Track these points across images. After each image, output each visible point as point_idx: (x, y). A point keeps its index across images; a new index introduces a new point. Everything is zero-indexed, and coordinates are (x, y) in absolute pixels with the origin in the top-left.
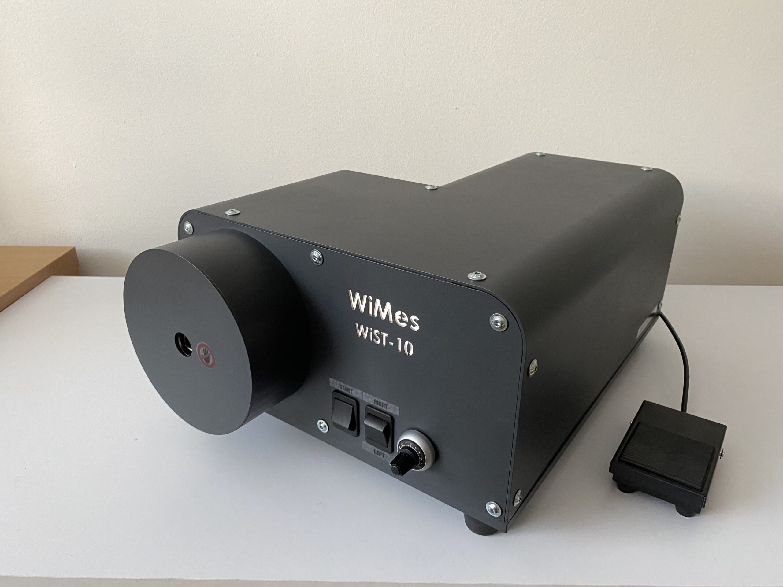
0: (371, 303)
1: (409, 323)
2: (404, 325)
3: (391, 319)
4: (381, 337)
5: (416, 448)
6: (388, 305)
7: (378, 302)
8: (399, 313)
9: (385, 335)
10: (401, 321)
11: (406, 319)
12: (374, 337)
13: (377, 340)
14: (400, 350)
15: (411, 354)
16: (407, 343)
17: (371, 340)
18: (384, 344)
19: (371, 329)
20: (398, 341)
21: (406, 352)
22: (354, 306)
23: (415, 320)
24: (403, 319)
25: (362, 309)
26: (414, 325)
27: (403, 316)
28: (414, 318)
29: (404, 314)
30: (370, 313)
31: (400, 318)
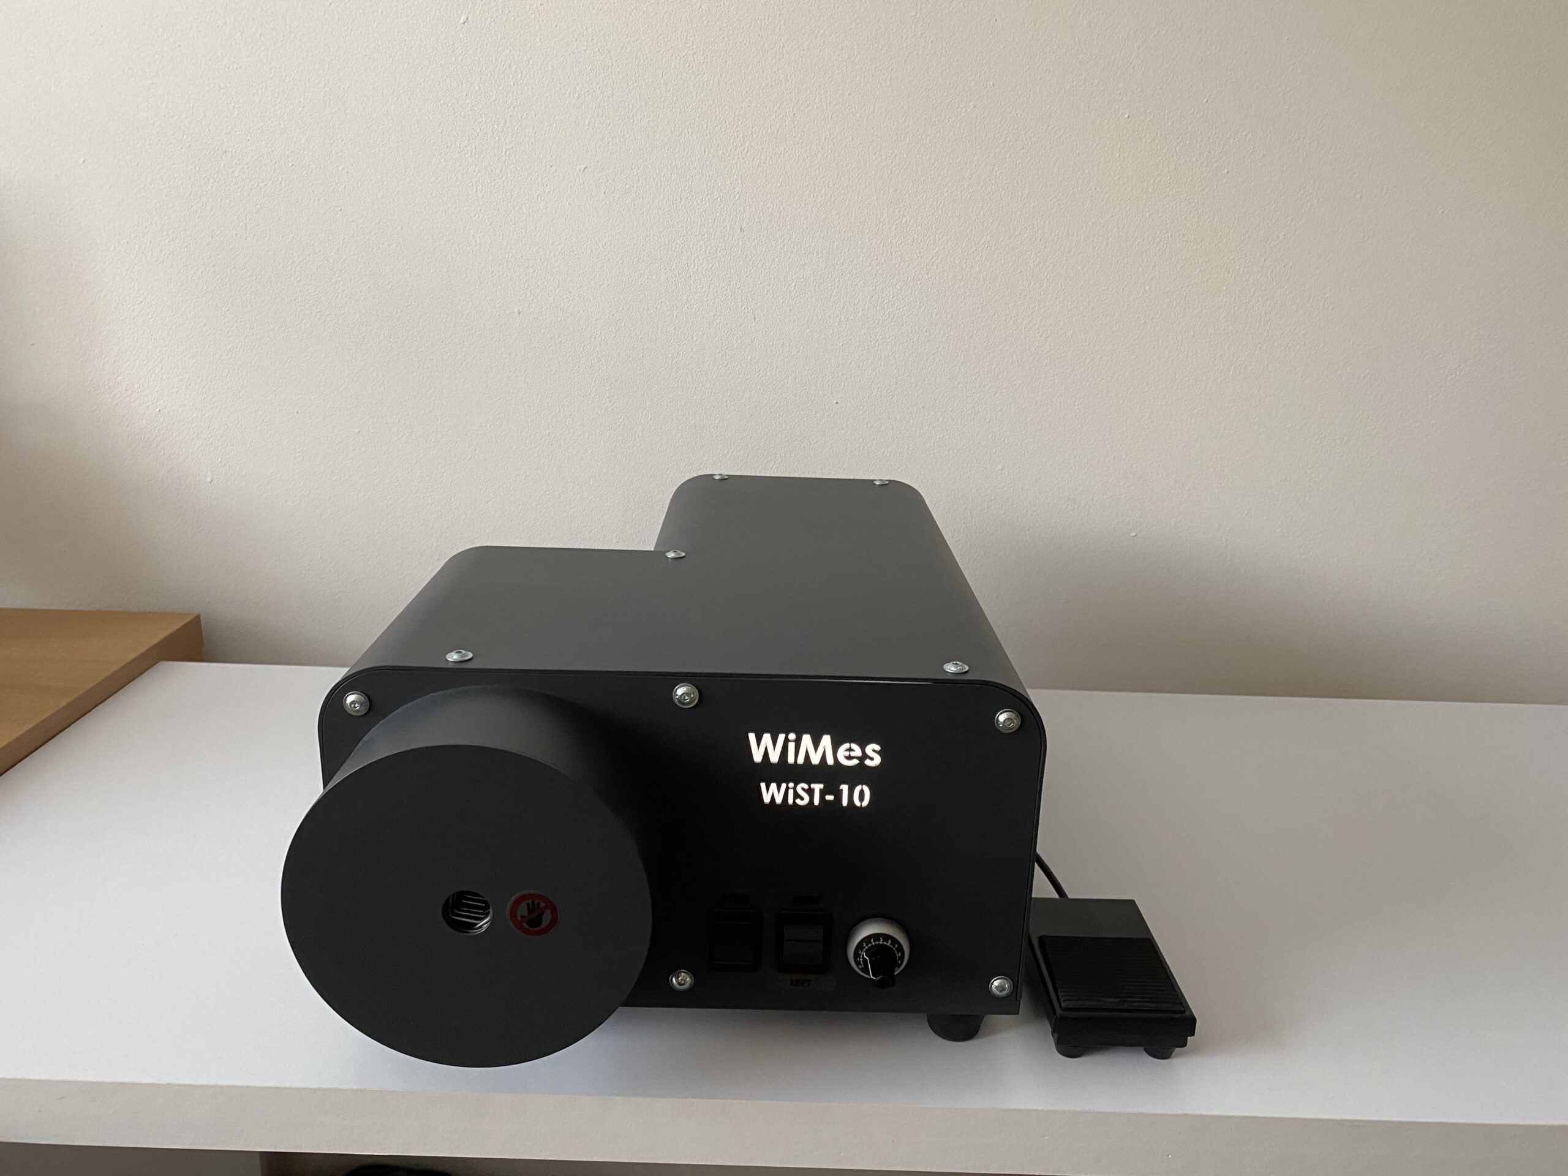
0: (792, 746)
1: (865, 756)
2: (855, 762)
3: (830, 761)
4: (810, 792)
5: (890, 941)
6: (826, 741)
7: (807, 739)
9: (817, 787)
10: (849, 758)
11: (857, 752)
12: (797, 795)
13: (802, 799)
14: (845, 803)
15: (866, 803)
16: (858, 789)
17: (790, 801)
18: (816, 802)
19: (791, 785)
20: (842, 790)
21: (857, 803)
22: (758, 757)
23: (874, 751)
24: (853, 754)
25: (774, 758)
26: (872, 759)
27: (853, 750)
28: (872, 749)
29: (854, 746)
30: (791, 760)
31: (847, 753)
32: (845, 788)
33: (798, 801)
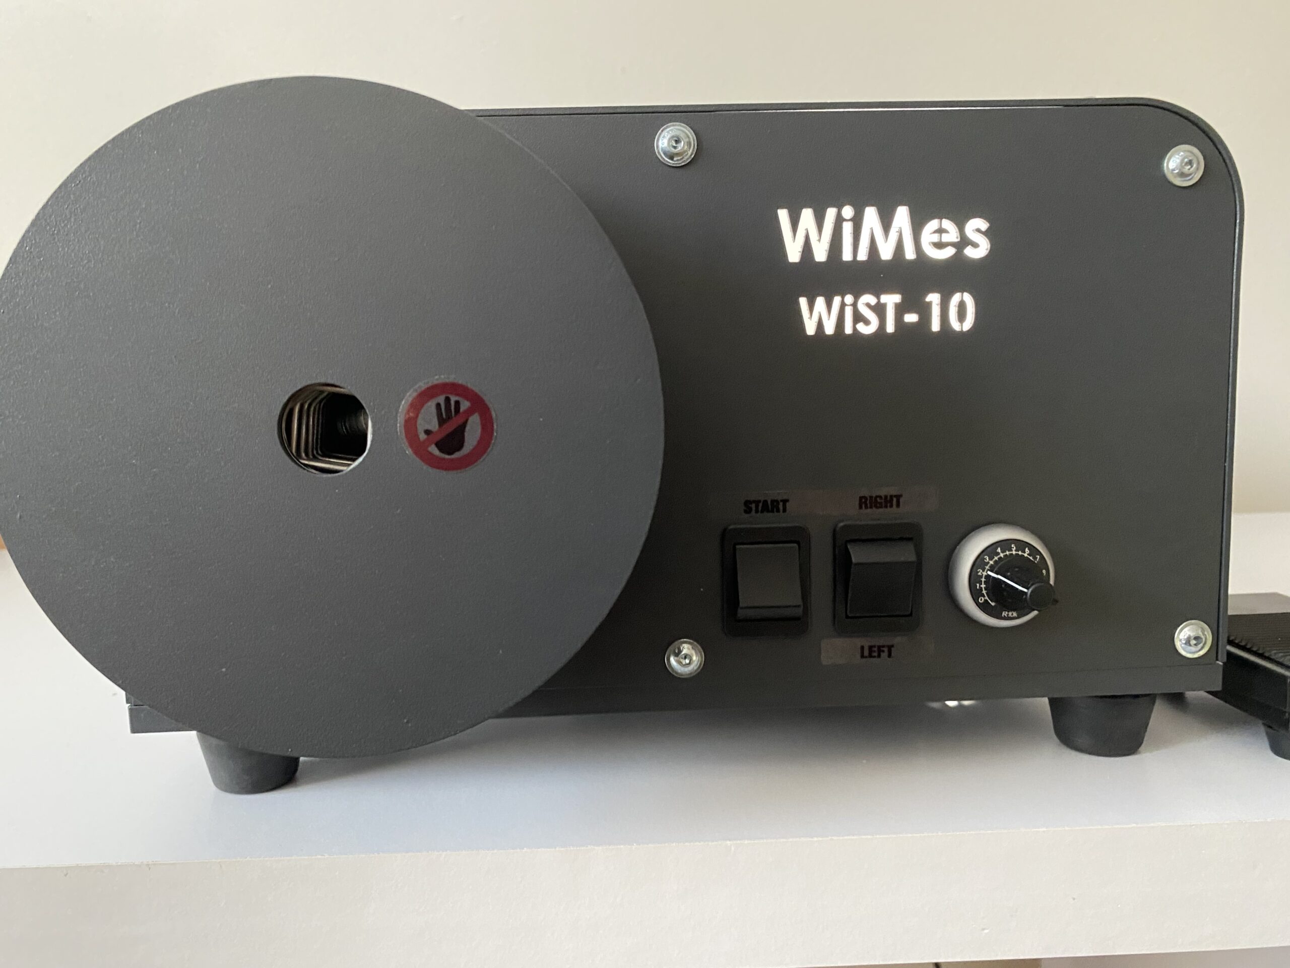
0: (847, 228)
1: (964, 242)
2: (949, 252)
3: (910, 254)
4: (879, 310)
5: (1027, 550)
6: (902, 215)
7: (871, 215)
8: (933, 224)
9: (891, 300)
10: (939, 245)
11: (952, 234)
12: (858, 318)
13: (867, 322)
14: (936, 326)
15: (968, 325)
16: (956, 299)
17: (848, 330)
18: (890, 328)
19: (849, 299)
20: (930, 304)
21: (955, 325)
22: (794, 254)
23: (978, 230)
24: (946, 238)
25: (820, 254)
26: (975, 245)
27: (946, 231)
28: (976, 226)
29: (947, 224)
30: (847, 256)
31: (935, 238)
32: (934, 298)
33: (862, 328)
